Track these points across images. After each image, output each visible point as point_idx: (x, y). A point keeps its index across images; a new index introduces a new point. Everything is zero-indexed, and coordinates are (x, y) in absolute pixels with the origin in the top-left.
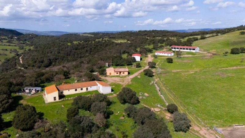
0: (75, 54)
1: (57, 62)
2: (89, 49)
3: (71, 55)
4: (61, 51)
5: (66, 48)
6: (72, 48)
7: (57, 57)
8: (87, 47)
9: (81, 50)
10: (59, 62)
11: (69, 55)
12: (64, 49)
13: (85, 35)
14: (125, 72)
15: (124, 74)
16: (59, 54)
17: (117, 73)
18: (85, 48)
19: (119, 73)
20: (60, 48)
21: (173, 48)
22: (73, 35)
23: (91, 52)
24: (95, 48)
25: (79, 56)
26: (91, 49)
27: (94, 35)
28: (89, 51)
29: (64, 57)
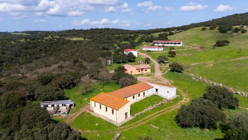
0: (27, 55)
1: (4, 66)
2: (42, 48)
3: (21, 55)
4: (6, 51)
5: (12, 47)
6: (20, 47)
7: (3, 60)
8: (39, 46)
9: (33, 50)
10: (6, 65)
11: (19, 56)
12: (10, 49)
13: (17, 34)
14: (147, 69)
15: (146, 72)
16: (4, 56)
17: (139, 71)
18: (38, 47)
19: (141, 70)
20: (5, 48)
21: (155, 43)
22: (3, 34)
23: (46, 51)
24: (50, 47)
25: (33, 57)
26: (45, 48)
27: (31, 34)
28: (43, 51)
29: (12, 59)
